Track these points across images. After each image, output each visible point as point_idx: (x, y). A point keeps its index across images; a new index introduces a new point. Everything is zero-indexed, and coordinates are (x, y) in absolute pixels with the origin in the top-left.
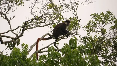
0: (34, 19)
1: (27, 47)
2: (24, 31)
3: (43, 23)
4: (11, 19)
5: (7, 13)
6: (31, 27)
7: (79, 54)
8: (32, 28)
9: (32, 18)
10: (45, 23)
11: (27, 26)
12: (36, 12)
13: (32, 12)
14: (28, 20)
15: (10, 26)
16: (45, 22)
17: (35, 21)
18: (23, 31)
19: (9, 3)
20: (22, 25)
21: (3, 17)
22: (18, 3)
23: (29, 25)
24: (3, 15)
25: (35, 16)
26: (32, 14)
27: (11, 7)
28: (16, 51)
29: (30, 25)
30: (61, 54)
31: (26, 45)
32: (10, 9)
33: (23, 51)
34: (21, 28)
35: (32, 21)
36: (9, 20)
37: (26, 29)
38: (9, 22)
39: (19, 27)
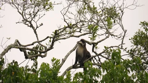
0: (67, 27)
1: (58, 63)
2: (55, 42)
3: (78, 32)
4: (37, 27)
5: (32, 19)
6: (63, 37)
7: (125, 70)
8: (65, 39)
9: (65, 26)
10: (81, 33)
11: (58, 36)
12: (70, 18)
13: (64, 19)
14: (60, 29)
15: (37, 37)
16: (80, 30)
17: (68, 29)
18: (53, 43)
19: (35, 7)
20: (52, 35)
21: (28, 25)
22: (47, 7)
23: (60, 35)
24: (27, 23)
25: (68, 24)
26: (65, 21)
27: (37, 12)
28: (45, 68)
29: (62, 35)
30: (102, 72)
31: (57, 60)
32: (37, 15)
33: (53, 68)
34: (50, 39)
35: (64, 30)
36: (35, 28)
37: (57, 40)
38: (35, 31)
39: (48, 37)
